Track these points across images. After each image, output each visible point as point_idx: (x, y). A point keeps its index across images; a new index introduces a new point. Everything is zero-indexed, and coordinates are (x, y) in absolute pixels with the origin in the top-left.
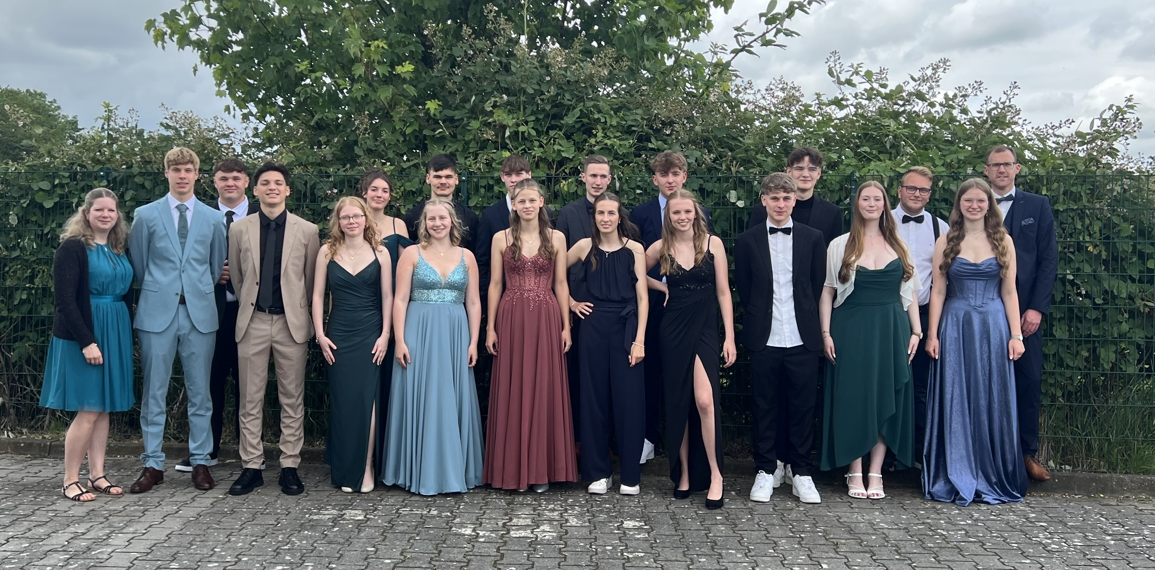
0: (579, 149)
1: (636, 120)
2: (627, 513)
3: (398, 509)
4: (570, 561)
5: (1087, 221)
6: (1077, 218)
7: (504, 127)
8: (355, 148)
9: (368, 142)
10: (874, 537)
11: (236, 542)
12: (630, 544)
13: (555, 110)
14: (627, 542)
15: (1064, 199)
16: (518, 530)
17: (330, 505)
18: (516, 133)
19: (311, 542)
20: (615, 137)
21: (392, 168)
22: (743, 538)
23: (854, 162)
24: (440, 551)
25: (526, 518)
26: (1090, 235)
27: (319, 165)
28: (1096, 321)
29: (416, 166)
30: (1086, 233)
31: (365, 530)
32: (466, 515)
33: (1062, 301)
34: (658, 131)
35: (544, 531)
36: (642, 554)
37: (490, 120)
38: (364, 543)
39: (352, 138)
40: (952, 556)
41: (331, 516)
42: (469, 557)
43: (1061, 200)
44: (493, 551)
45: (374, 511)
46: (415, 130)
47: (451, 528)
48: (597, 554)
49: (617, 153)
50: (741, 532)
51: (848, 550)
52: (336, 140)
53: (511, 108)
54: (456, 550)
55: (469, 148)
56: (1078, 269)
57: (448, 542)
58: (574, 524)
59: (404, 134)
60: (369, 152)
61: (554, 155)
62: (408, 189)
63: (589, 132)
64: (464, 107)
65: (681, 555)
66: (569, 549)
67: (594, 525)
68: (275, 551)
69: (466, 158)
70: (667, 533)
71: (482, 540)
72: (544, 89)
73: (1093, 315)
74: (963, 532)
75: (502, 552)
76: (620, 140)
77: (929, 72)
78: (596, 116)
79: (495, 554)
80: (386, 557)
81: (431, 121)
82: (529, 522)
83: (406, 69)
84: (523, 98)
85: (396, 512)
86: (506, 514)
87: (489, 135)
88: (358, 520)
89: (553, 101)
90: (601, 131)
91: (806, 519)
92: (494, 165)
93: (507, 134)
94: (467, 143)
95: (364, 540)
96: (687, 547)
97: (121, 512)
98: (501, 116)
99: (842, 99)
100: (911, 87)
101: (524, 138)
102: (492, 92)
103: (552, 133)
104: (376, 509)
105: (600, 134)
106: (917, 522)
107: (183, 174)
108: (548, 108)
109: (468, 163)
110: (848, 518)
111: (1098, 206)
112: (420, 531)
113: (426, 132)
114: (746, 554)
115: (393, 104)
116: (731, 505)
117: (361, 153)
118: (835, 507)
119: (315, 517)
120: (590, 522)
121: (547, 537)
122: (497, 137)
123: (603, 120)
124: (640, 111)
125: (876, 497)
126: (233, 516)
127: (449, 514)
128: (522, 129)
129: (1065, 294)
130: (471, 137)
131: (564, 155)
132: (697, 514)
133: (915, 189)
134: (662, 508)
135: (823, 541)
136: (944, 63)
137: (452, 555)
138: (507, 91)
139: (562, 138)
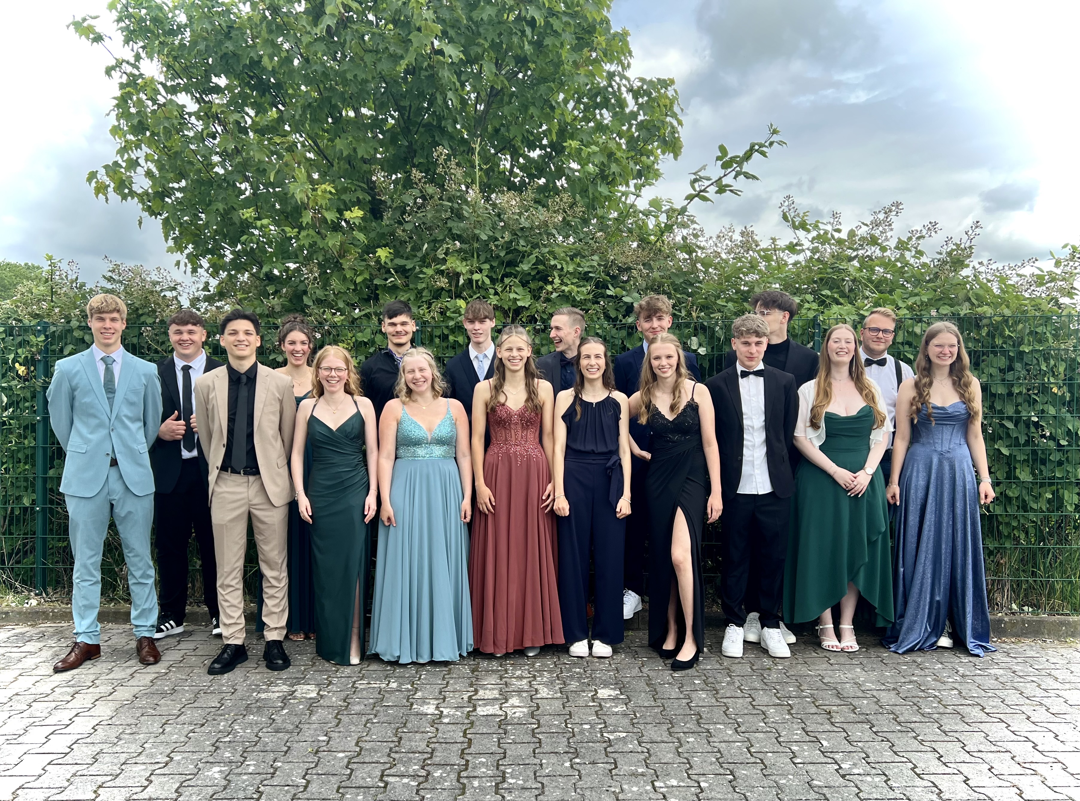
0: (536, 297)
1: (592, 267)
2: (600, 678)
3: (354, 683)
4: (546, 748)
5: (1052, 362)
6: (1041, 359)
7: (458, 275)
8: (305, 298)
9: (317, 291)
10: (865, 702)
11: (171, 734)
12: (609, 722)
13: (510, 256)
14: (605, 717)
15: (1029, 340)
16: (485, 705)
17: (281, 679)
18: (470, 281)
19: (256, 730)
20: (572, 284)
21: (342, 318)
22: (728, 709)
23: (815, 306)
24: (401, 738)
25: (493, 689)
26: (1054, 375)
27: (268, 316)
28: (1060, 463)
29: (368, 316)
30: (1051, 374)
31: (317, 712)
32: (428, 687)
33: (1027, 443)
34: (614, 277)
35: (513, 707)
36: (624, 735)
37: (443, 267)
38: (316, 730)
39: (302, 287)
40: (956, 724)
41: (281, 694)
42: (432, 746)
43: (1026, 341)
44: (459, 736)
45: (328, 685)
46: (365, 279)
47: (412, 704)
48: (574, 736)
49: (574, 300)
50: (725, 700)
51: (842, 720)
52: (284, 290)
53: (465, 256)
54: (418, 736)
55: (421, 297)
56: (1043, 411)
57: (409, 725)
58: (545, 695)
59: (355, 284)
60: (319, 302)
61: (510, 303)
62: (360, 340)
63: (544, 278)
64: (416, 256)
65: (666, 734)
66: (543, 730)
67: (566, 698)
68: (213, 745)
69: (419, 307)
70: (646, 704)
71: (446, 720)
72: (498, 235)
73: (1055, 457)
74: (956, 692)
75: (469, 736)
76: (578, 286)
77: (881, 216)
78: (552, 263)
79: (462, 739)
80: (340, 749)
81: (383, 271)
82: (496, 694)
83: (355, 214)
84: (476, 245)
85: (353, 687)
86: (471, 685)
87: (443, 282)
88: (310, 699)
89: (507, 248)
90: (557, 278)
91: (788, 680)
92: (448, 314)
93: (461, 282)
94: (420, 292)
95: (314, 726)
96: (671, 723)
97: (47, 695)
98: (454, 264)
99: (797, 244)
100: (863, 231)
101: (478, 286)
102: (444, 239)
103: (507, 281)
104: (330, 683)
105: (557, 281)
106: (903, 680)
107: (108, 324)
108: (502, 254)
109: (421, 312)
110: (831, 677)
111: (1063, 346)
112: (378, 711)
113: (376, 282)
114: (736, 729)
115: (343, 252)
116: (707, 665)
117: (310, 303)
118: (814, 664)
119: (263, 696)
120: (561, 692)
121: (517, 715)
122: (451, 285)
123: (559, 267)
124: (596, 258)
125: (850, 650)
126: (173, 697)
127: (409, 686)
128: (476, 277)
129: (1028, 436)
130: (424, 285)
131: (520, 304)
132: (673, 677)
133: (878, 330)
134: (635, 671)
135: (814, 710)
136: (897, 207)
137: (413, 744)
138: (458, 237)
139: (517, 286)
